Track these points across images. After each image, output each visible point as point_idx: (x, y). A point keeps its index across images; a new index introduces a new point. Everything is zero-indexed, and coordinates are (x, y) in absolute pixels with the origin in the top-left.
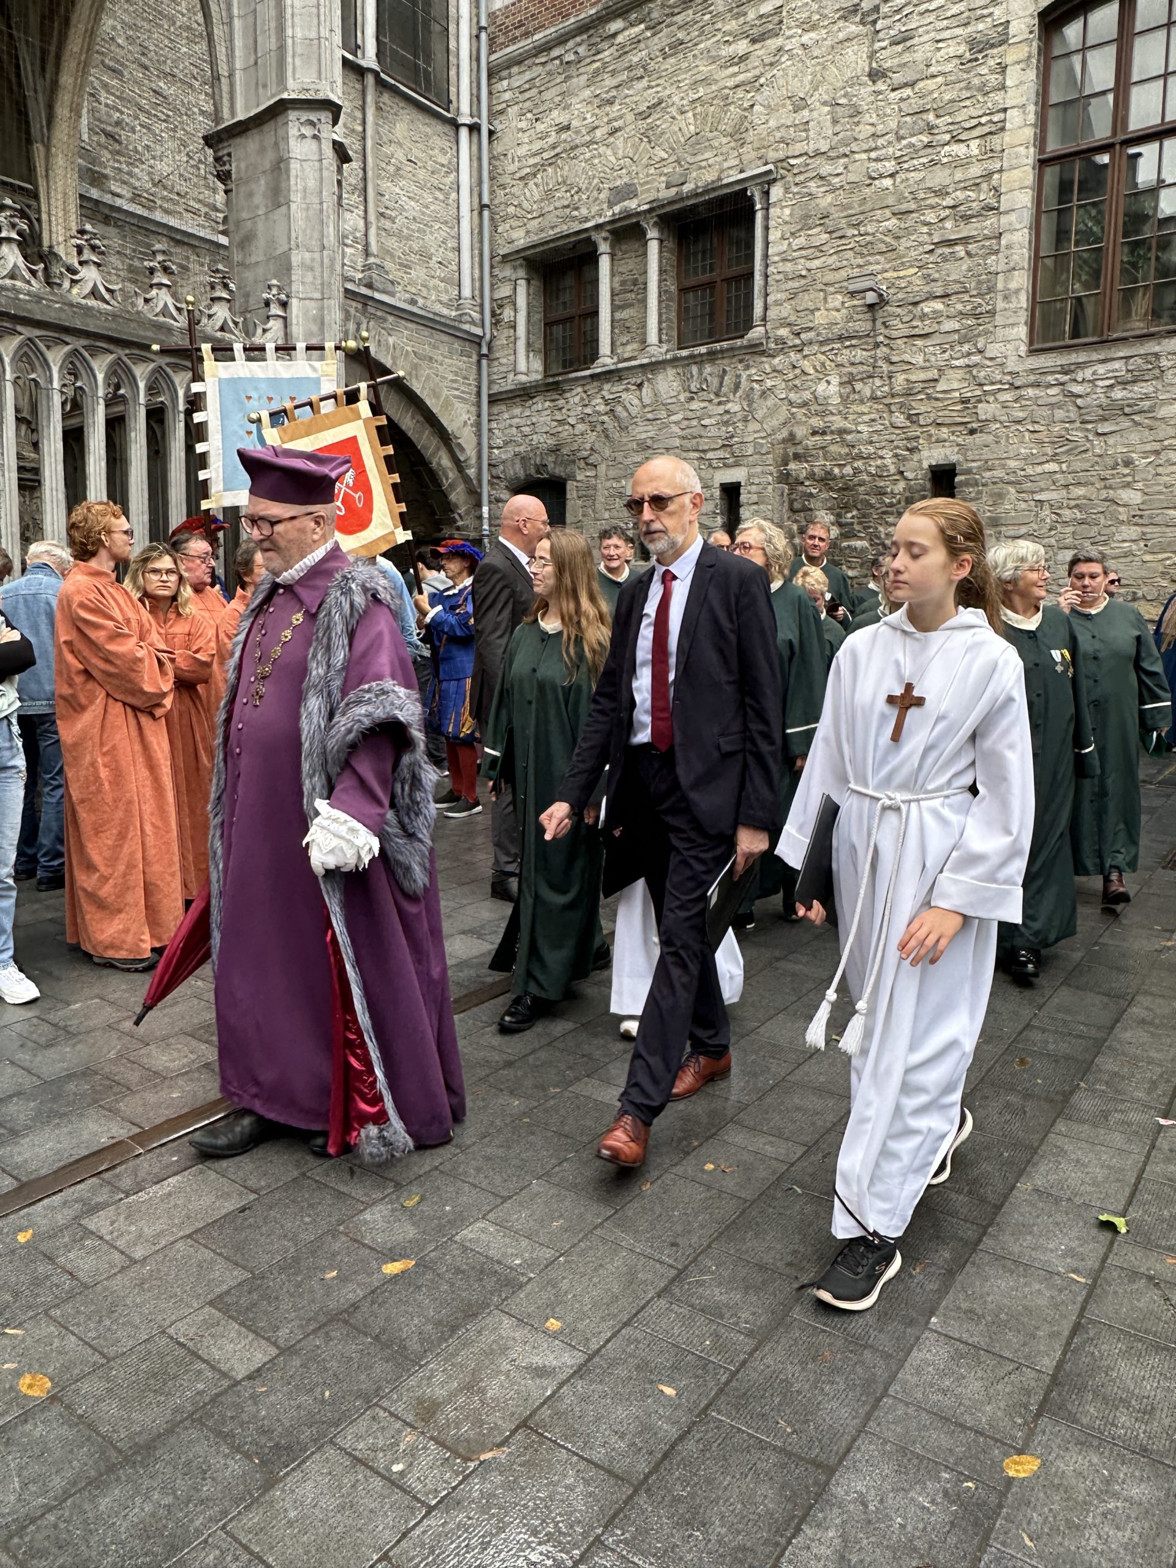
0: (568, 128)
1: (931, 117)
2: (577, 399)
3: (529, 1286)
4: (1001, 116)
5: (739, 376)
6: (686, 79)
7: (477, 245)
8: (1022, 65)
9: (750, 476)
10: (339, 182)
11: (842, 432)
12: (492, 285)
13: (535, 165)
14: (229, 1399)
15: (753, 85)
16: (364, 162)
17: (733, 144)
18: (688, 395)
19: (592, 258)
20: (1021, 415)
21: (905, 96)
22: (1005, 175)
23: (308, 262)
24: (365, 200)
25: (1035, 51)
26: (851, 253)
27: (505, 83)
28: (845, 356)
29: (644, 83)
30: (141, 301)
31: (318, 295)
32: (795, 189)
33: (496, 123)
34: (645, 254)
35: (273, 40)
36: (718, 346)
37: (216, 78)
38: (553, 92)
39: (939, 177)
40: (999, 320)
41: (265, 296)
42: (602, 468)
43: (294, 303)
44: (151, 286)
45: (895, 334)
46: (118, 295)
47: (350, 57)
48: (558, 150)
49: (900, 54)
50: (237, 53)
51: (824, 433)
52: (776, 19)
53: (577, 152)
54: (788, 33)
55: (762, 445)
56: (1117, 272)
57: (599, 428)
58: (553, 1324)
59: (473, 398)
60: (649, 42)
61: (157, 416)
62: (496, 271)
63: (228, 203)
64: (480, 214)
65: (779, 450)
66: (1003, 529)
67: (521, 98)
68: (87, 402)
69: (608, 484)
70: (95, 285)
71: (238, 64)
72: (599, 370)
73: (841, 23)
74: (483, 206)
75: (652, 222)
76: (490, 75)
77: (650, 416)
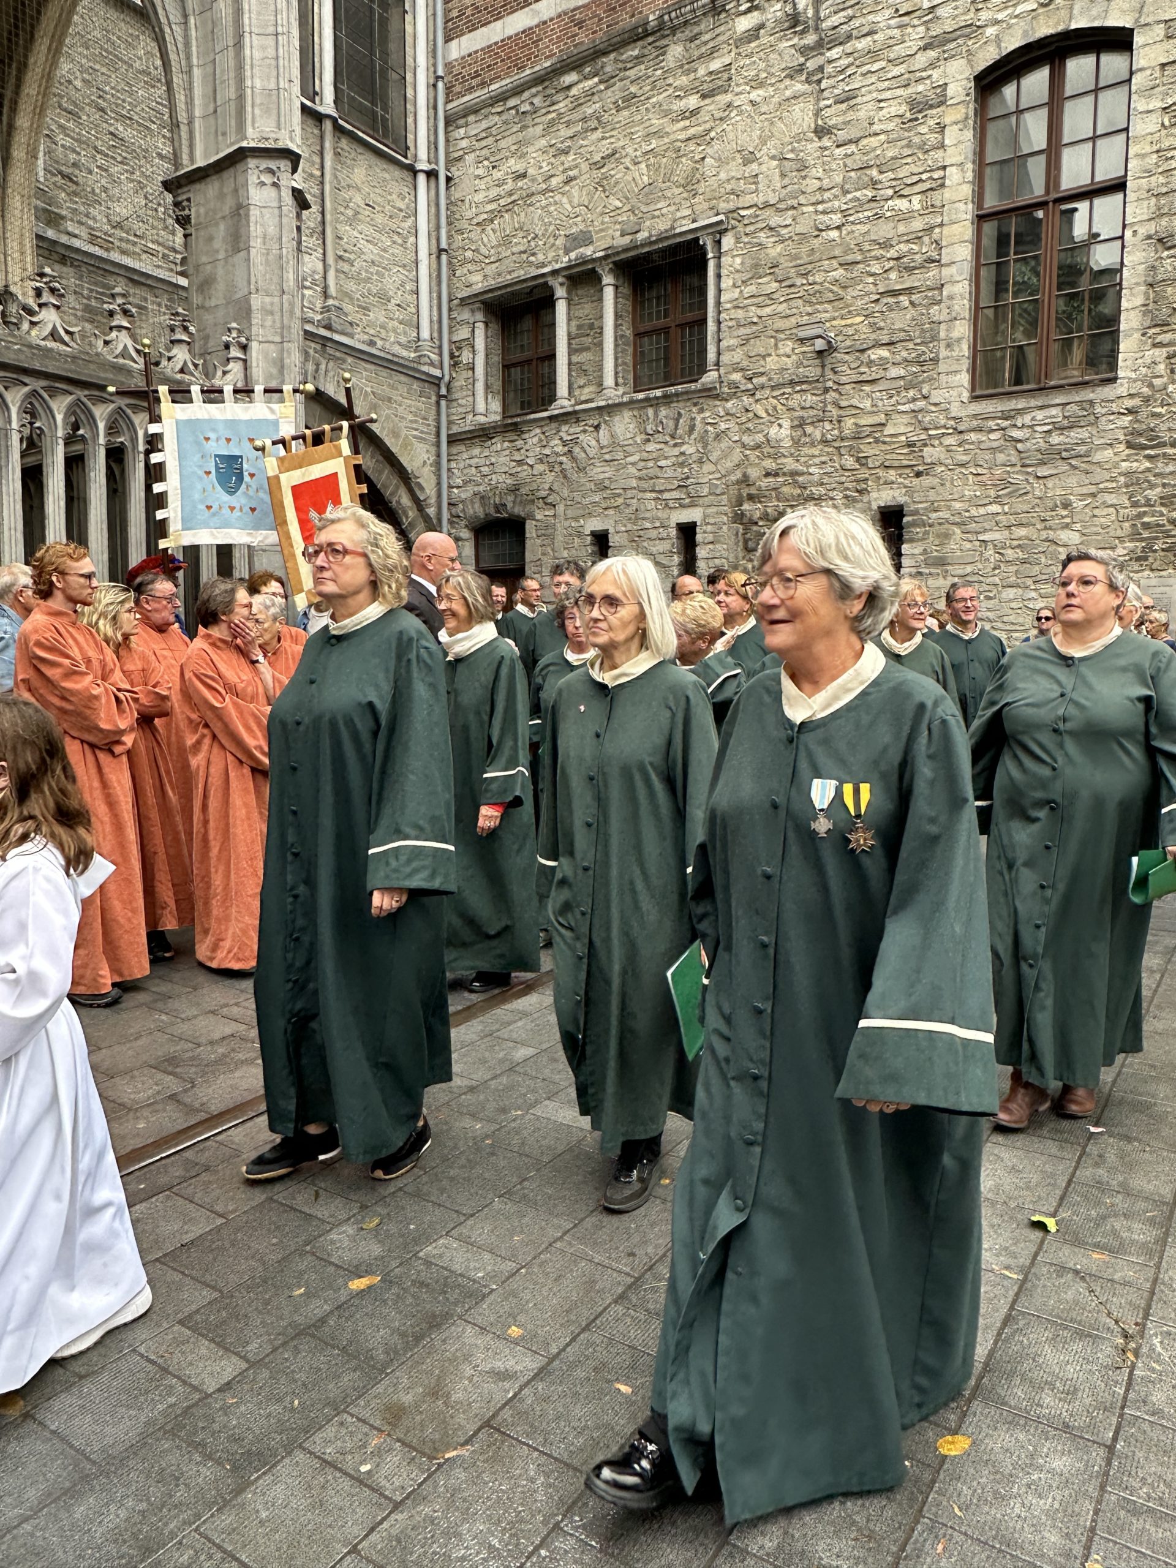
0: (524, 176)
1: (874, 172)
2: (535, 440)
3: (492, 1297)
4: (941, 173)
5: (693, 419)
6: (639, 132)
7: (435, 288)
8: (960, 126)
9: (705, 516)
10: (299, 228)
11: (794, 474)
12: (450, 328)
13: (492, 211)
14: (199, 1411)
15: (703, 138)
16: (323, 206)
17: (685, 195)
18: (644, 437)
19: (549, 302)
20: (965, 458)
21: (849, 152)
22: (946, 230)
23: (269, 307)
24: (324, 243)
25: (971, 113)
26: (800, 302)
27: (462, 131)
28: (796, 401)
29: (598, 134)
30: (100, 343)
31: (278, 339)
32: (746, 240)
33: (453, 169)
34: (601, 299)
35: (232, 89)
36: (672, 389)
37: (175, 125)
38: (510, 140)
39: (884, 230)
40: (942, 367)
41: (225, 338)
42: (561, 508)
43: (254, 345)
44: (111, 328)
45: (844, 379)
46: (77, 336)
47: (308, 103)
48: (513, 198)
49: (845, 112)
50: (197, 102)
51: (776, 475)
52: (726, 76)
53: (534, 199)
54: (737, 90)
55: (716, 486)
56: (1053, 323)
57: (557, 468)
58: (515, 1331)
59: (432, 438)
60: (603, 95)
61: (116, 456)
62: (454, 315)
63: (186, 245)
64: (439, 257)
65: (733, 491)
66: (950, 568)
67: (478, 145)
68: (47, 442)
69: (567, 524)
70: (54, 327)
71: (197, 113)
72: (556, 412)
73: (788, 82)
74: (441, 251)
75: (607, 269)
76: (448, 123)
77: (607, 457)
